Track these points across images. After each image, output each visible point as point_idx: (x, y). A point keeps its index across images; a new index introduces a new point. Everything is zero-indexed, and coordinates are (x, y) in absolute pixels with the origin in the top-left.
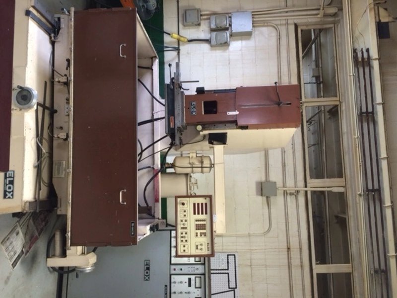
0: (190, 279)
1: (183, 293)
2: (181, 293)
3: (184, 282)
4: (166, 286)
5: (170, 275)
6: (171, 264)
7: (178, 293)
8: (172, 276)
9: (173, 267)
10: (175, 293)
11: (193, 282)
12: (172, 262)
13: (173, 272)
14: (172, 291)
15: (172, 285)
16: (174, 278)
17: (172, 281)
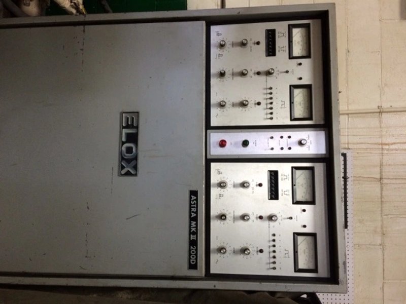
0: (274, 176)
1: (252, 217)
2: (244, 217)
3: (253, 184)
4: (194, 193)
5: (208, 162)
6: (208, 127)
7: (235, 219)
8: (213, 165)
9: (215, 137)
10: (222, 217)
11: (284, 185)
12: (214, 123)
13: (215, 151)
14: (214, 212)
15: (214, 192)
16: (219, 173)
17: (214, 179)
